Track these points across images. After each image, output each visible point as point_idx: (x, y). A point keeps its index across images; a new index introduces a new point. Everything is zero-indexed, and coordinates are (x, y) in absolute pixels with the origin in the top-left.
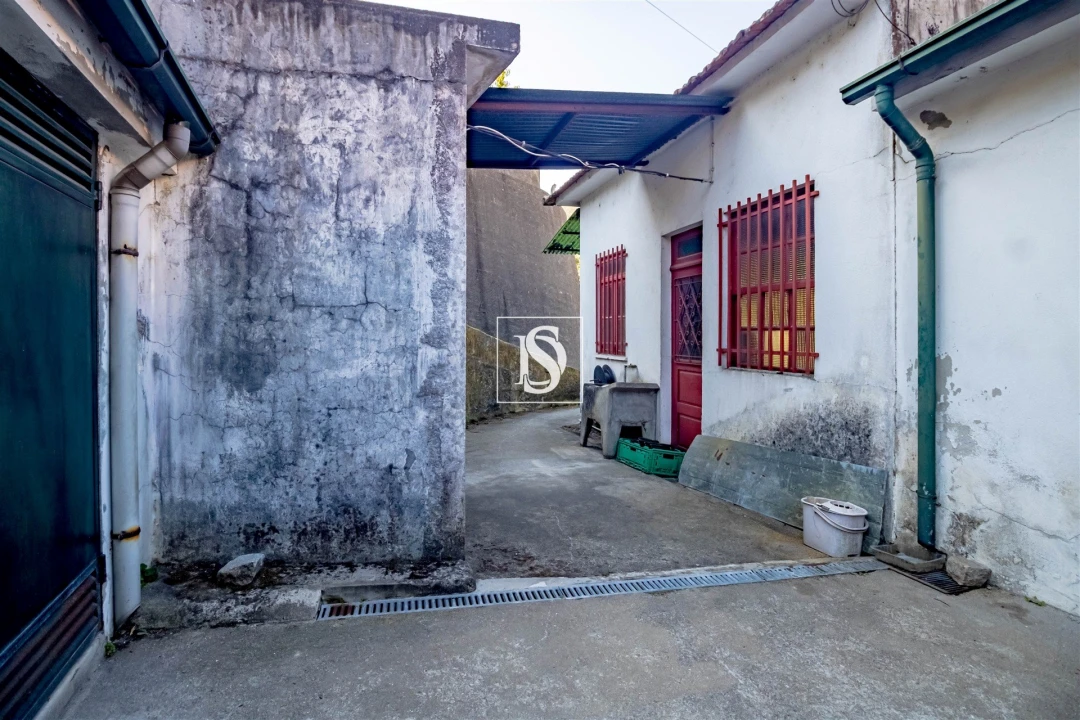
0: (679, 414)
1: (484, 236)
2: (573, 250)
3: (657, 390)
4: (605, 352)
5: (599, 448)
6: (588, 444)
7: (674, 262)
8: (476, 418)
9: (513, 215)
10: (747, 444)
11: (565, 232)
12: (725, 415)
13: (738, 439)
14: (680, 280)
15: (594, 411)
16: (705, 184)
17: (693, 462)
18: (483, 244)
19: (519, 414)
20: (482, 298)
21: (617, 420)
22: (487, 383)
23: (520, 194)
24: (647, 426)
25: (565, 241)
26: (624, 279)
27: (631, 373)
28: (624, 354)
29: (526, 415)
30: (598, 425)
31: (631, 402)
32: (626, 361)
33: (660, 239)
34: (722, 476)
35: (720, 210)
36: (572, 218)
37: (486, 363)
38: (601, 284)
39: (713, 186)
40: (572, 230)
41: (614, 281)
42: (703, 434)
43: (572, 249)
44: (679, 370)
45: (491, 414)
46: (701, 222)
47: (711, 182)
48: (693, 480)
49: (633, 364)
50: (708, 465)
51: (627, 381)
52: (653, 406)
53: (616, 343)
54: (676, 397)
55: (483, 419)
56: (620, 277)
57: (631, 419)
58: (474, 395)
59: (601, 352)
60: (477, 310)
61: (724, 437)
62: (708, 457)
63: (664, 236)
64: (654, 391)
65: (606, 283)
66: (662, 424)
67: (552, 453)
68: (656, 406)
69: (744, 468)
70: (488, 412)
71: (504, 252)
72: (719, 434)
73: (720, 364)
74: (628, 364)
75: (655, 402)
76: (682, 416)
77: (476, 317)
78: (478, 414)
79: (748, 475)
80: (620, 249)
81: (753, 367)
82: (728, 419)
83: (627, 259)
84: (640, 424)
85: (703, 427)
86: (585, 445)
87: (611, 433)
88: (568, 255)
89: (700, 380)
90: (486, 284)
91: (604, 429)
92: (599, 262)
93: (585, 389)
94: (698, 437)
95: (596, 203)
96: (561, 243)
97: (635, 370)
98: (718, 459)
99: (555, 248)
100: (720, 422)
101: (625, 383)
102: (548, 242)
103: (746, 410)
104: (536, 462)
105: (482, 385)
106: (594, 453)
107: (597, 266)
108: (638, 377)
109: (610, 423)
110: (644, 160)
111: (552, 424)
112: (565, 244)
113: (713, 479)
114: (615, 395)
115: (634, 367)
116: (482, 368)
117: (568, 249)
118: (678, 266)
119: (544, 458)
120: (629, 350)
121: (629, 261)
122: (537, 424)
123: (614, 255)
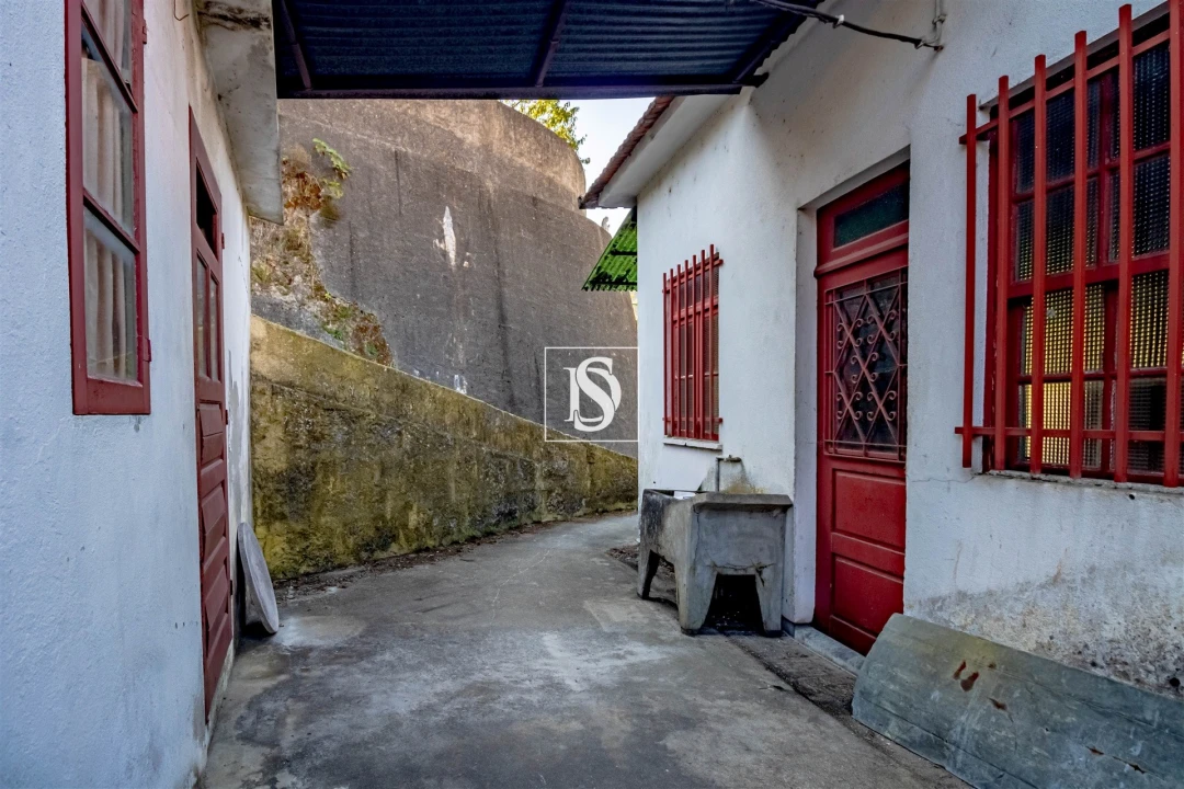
0: (834, 555)
1: (507, 280)
2: (628, 284)
3: (786, 508)
4: (681, 435)
5: (670, 604)
6: (653, 594)
7: (822, 257)
8: (478, 534)
9: (548, 251)
10: (1060, 667)
11: (615, 253)
12: (980, 580)
13: (1027, 644)
14: (840, 292)
15: (662, 539)
16: (925, 52)
17: (893, 679)
18: (506, 290)
19: (547, 525)
20: (506, 363)
21: (708, 562)
22: (497, 481)
23: (556, 223)
24: (766, 573)
25: (615, 269)
26: (715, 307)
27: (729, 472)
28: (715, 438)
29: (559, 528)
30: (671, 567)
31: (735, 529)
32: (719, 451)
33: (792, 215)
34: (985, 735)
35: (971, 99)
36: (624, 227)
37: (495, 451)
38: (674, 322)
39: (942, 56)
40: (624, 249)
41: (697, 313)
42: (907, 612)
43: (627, 282)
44: (834, 471)
45: (504, 526)
46: (907, 150)
47: (938, 49)
48: (893, 723)
49: (735, 456)
50: (936, 695)
51: (722, 488)
52: (779, 537)
53: (700, 419)
54: (828, 523)
55: (489, 534)
56: (708, 304)
57: (735, 560)
58: (476, 498)
59: (673, 434)
60: (498, 378)
61: (972, 630)
62: (934, 676)
63: (802, 209)
64: (777, 509)
65: (681, 319)
66: (797, 571)
67: (586, 613)
68: (783, 537)
69: (1061, 730)
70: (497, 524)
71: (535, 300)
72: (957, 622)
73: (967, 462)
74: (725, 455)
75: (783, 529)
76: (839, 560)
77: (497, 388)
78: (482, 527)
79: (1078, 753)
80: (708, 255)
81: (1086, 474)
82: (990, 593)
83: (722, 272)
84: (752, 571)
85: (908, 597)
86: (645, 596)
87: (694, 587)
88: (621, 291)
89: (901, 495)
90: (512, 343)
91: (683, 578)
92: (669, 287)
93: (645, 499)
94: (895, 617)
95: (665, 189)
96: (610, 272)
97: (738, 466)
98: (967, 685)
99: (600, 280)
100: (962, 596)
101: (718, 493)
102: (589, 272)
103: (1056, 580)
104: (551, 641)
105: (488, 484)
106: (663, 616)
107: (666, 292)
108: (744, 478)
109: (693, 569)
110: (759, 72)
111: (594, 544)
112: (613, 275)
113: (955, 735)
114: (703, 516)
115: (738, 461)
116: (488, 457)
117: (620, 281)
118: (831, 265)
119: (567, 628)
120: (724, 432)
121: (724, 273)
122: (571, 545)
123: (697, 268)
